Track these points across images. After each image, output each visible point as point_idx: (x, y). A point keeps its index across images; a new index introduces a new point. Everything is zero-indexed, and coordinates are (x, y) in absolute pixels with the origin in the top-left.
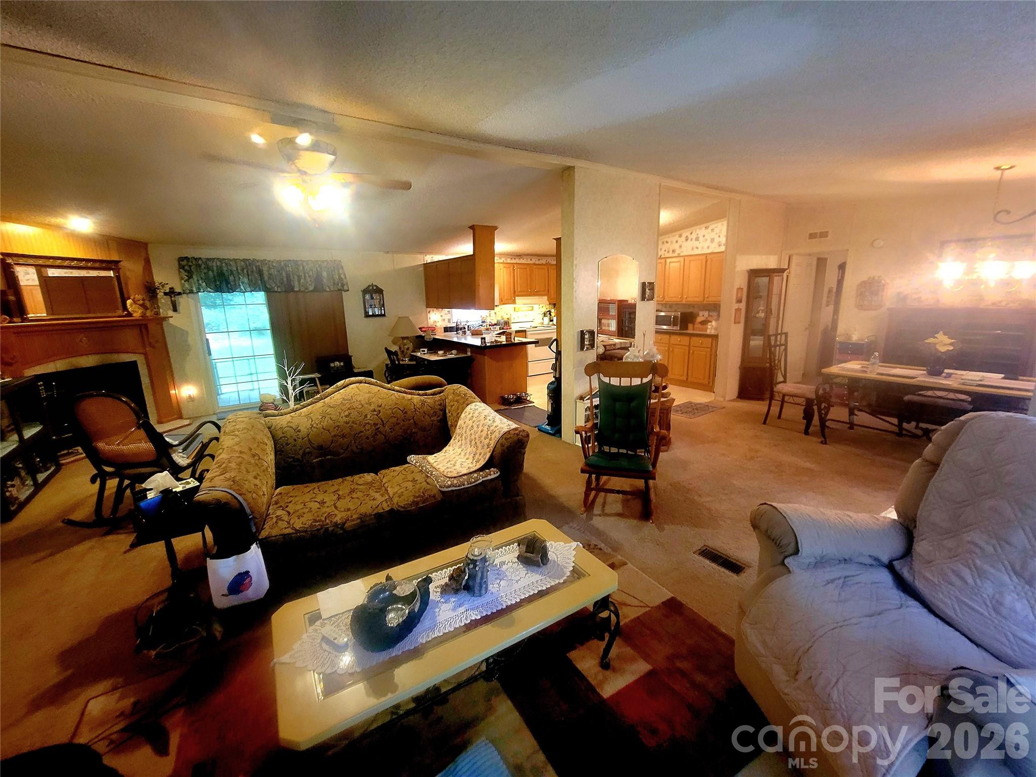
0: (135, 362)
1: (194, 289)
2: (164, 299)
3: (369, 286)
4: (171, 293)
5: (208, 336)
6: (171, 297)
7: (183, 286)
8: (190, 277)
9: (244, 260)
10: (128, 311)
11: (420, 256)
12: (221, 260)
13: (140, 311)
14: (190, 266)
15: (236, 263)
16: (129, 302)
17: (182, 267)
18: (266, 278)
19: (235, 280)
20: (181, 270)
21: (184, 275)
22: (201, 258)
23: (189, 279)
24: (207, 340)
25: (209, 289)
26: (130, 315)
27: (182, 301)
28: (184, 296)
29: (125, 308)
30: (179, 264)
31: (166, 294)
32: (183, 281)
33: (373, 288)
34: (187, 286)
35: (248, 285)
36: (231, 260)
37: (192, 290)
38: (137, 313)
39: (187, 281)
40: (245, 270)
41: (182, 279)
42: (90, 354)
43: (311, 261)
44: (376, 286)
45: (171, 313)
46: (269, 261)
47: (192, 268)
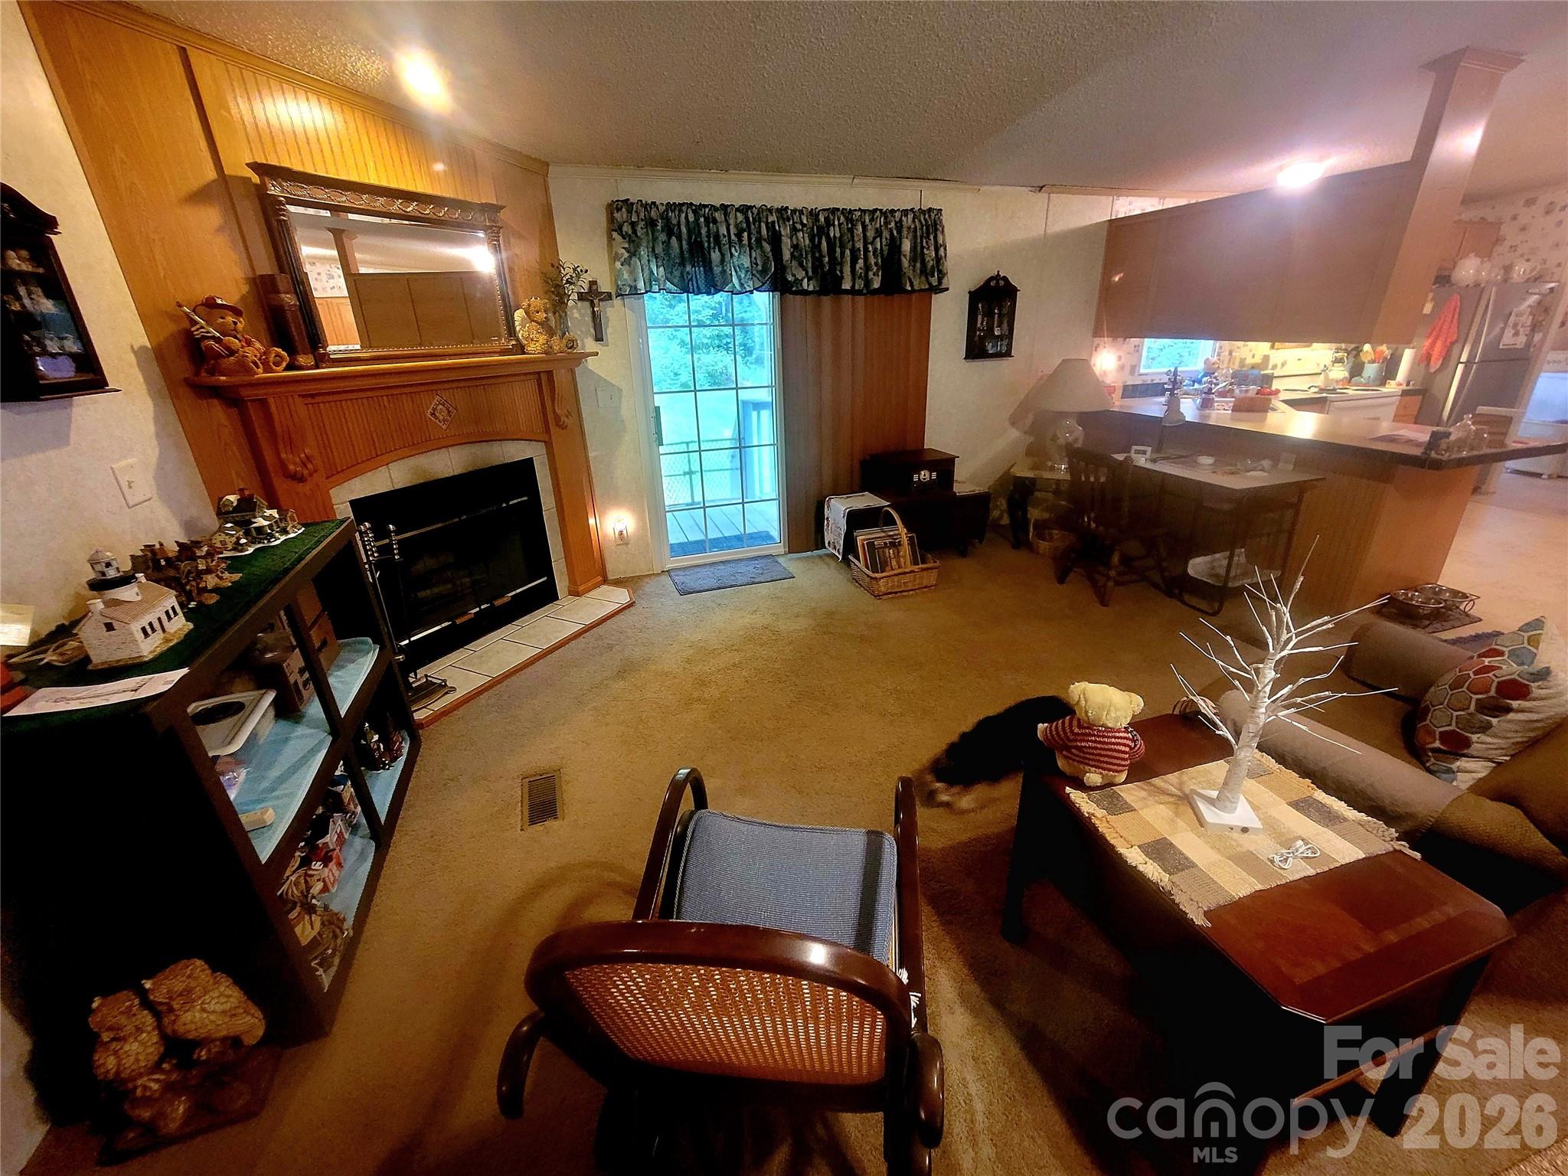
0: (529, 463)
1: (641, 285)
2: (579, 311)
3: (992, 278)
4: (592, 296)
5: (659, 400)
6: (593, 305)
7: (616, 276)
8: (633, 253)
9: (745, 209)
10: (518, 340)
11: (1105, 200)
12: (697, 209)
13: (542, 339)
14: (633, 225)
15: (726, 215)
16: (519, 315)
17: (614, 226)
18: (787, 255)
19: (722, 261)
20: (615, 235)
21: (621, 247)
22: (654, 203)
23: (630, 257)
24: (657, 409)
25: (669, 285)
26: (521, 349)
27: (614, 313)
28: (617, 302)
29: (512, 332)
30: (611, 219)
31: (581, 297)
32: (618, 265)
33: (998, 282)
34: (626, 276)
35: (749, 275)
36: (714, 208)
37: (636, 288)
38: (536, 344)
39: (626, 262)
40: (745, 234)
41: (615, 258)
42: (451, 446)
43: (881, 210)
44: (1005, 278)
45: (590, 345)
46: (794, 211)
47: (639, 229)
